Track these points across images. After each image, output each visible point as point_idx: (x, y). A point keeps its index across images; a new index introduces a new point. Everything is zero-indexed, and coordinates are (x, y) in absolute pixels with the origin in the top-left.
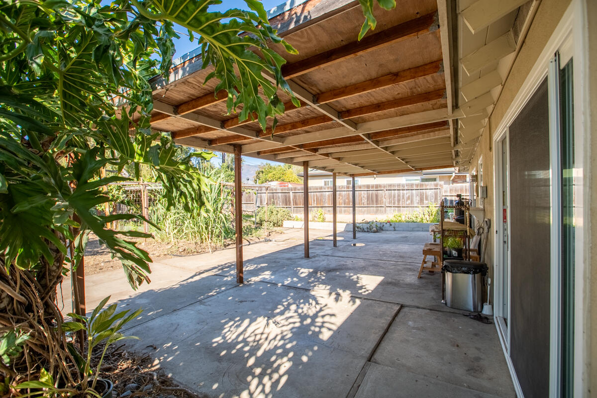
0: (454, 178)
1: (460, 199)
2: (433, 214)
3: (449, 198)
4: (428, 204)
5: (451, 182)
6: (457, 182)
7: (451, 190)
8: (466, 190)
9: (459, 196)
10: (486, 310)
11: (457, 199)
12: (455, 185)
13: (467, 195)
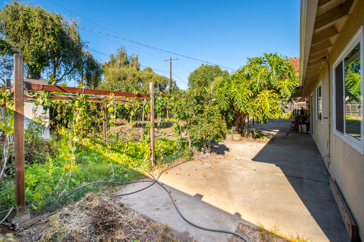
0: (299, 99)
1: (302, 109)
2: (290, 115)
3: (297, 109)
4: (287, 111)
5: (297, 101)
6: (300, 101)
7: (298, 105)
8: (305, 105)
9: (302, 108)
10: (309, 132)
11: (301, 109)
12: (300, 103)
13: (305, 107)
